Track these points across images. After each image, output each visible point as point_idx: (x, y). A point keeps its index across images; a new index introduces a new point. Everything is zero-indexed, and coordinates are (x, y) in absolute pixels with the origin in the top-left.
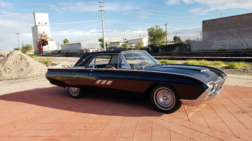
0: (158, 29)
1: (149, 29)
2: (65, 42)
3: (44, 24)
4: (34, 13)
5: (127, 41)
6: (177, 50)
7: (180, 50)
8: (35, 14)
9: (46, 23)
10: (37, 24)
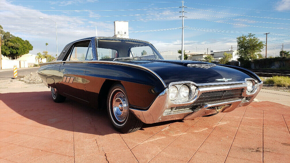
0: (252, 38)
1: (239, 39)
2: (142, 54)
3: (123, 34)
4: (114, 22)
5: (213, 53)
6: (276, 66)
7: (280, 67)
8: (116, 22)
9: (125, 33)
10: (116, 33)
